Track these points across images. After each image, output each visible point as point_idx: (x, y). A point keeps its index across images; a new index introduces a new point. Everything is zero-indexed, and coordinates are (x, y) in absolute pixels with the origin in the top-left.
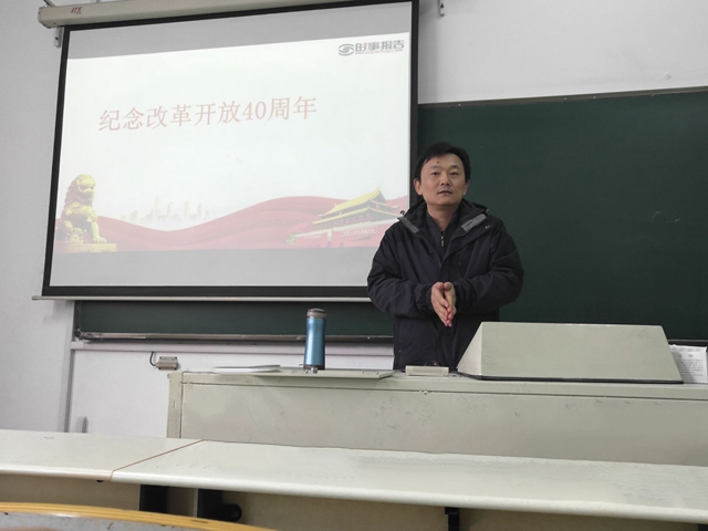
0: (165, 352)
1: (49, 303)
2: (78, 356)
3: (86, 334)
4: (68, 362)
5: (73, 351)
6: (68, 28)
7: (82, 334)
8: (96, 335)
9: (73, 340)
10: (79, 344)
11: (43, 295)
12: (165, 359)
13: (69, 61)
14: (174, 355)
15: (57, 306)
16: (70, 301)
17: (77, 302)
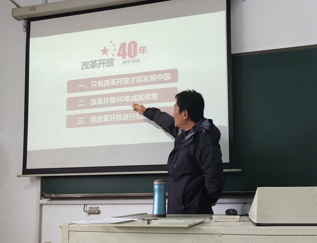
0: (92, 204)
1: (27, 178)
2: (44, 207)
3: (48, 196)
4: (39, 211)
5: (41, 205)
6: (29, 20)
7: (46, 195)
8: (54, 196)
9: (41, 199)
10: (45, 201)
11: (23, 174)
12: (92, 208)
13: (31, 39)
14: (97, 206)
15: (32, 180)
16: (38, 177)
17: (42, 178)
